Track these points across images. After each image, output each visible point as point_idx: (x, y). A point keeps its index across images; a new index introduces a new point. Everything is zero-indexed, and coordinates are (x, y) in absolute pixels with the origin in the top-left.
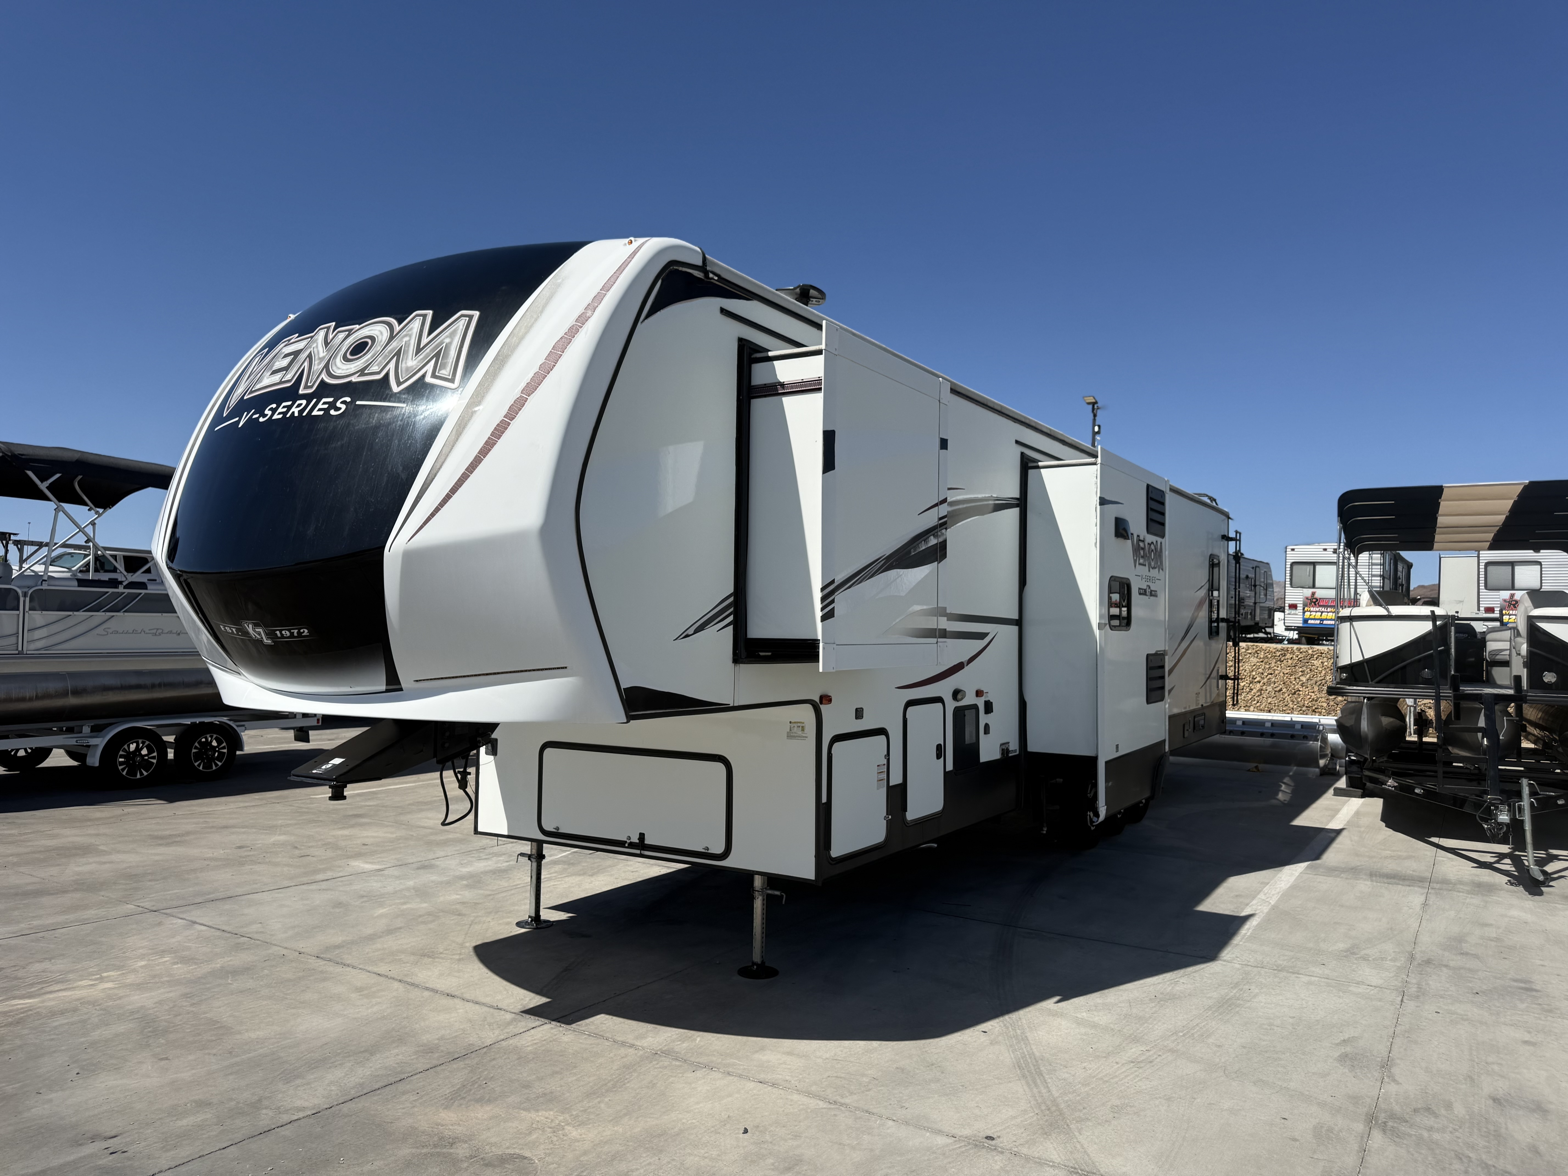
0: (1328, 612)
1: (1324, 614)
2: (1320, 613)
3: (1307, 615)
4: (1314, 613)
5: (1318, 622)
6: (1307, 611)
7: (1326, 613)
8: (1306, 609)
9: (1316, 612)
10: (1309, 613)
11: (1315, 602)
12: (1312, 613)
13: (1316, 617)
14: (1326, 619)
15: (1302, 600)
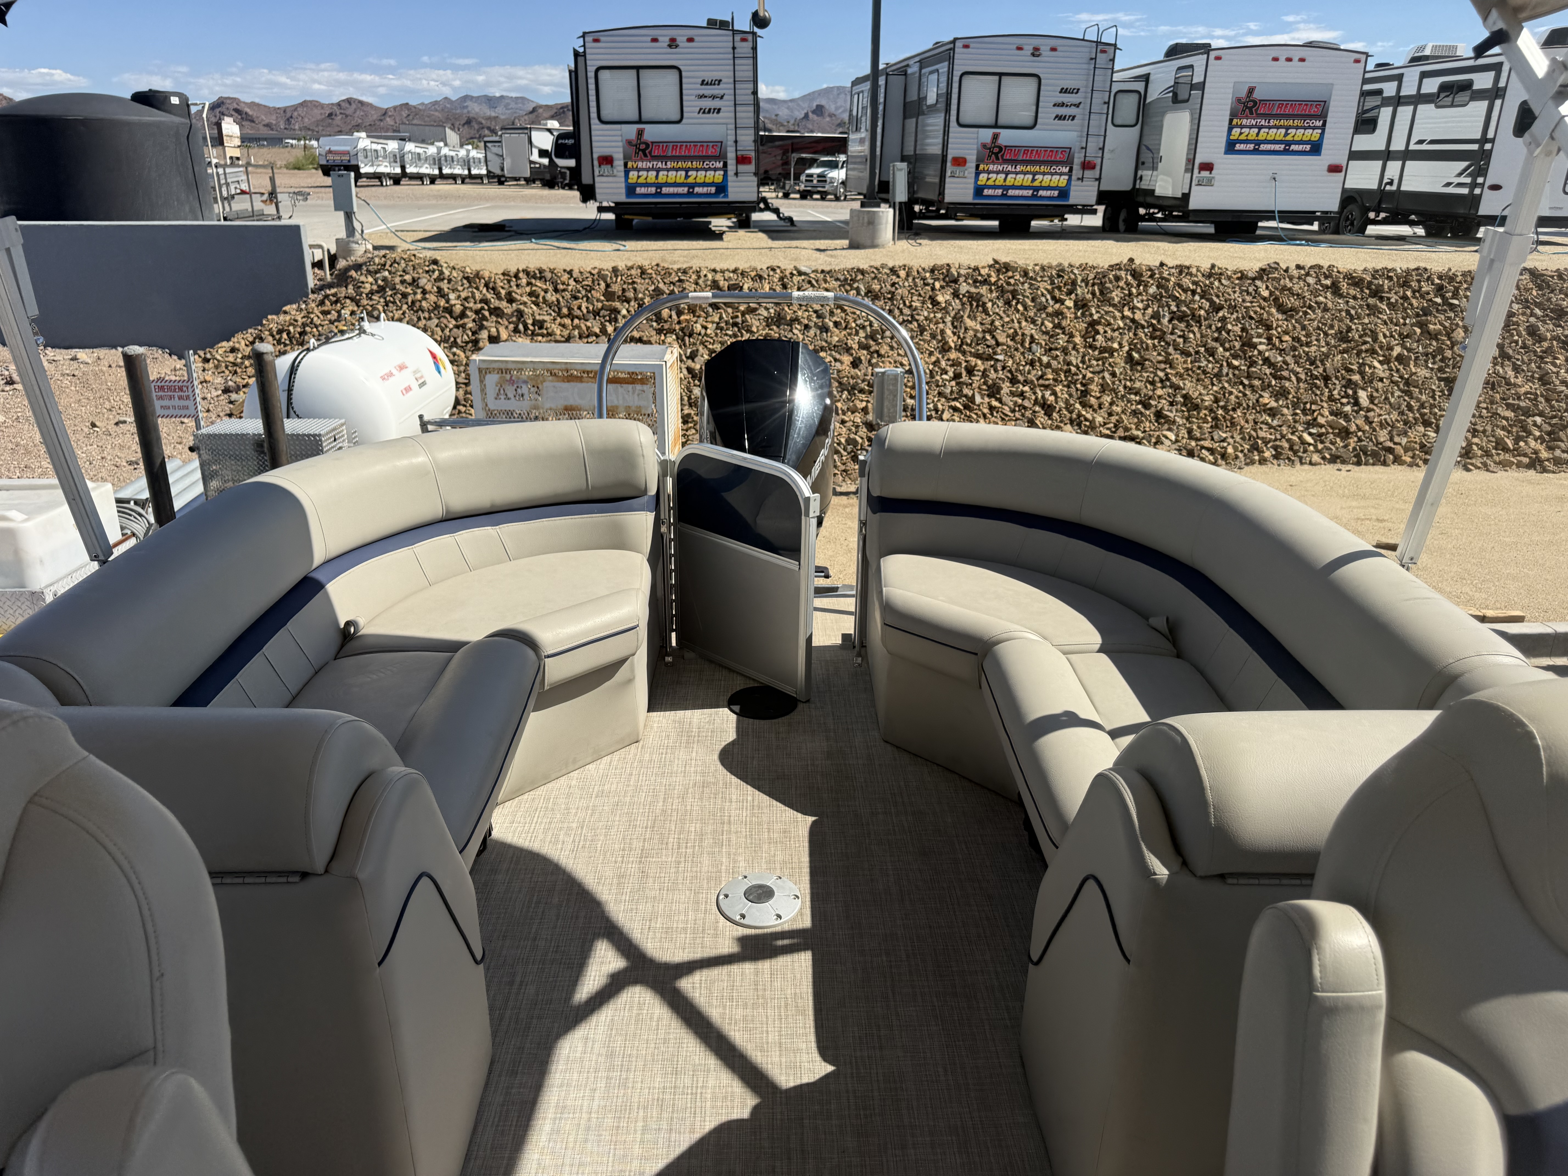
0: (668, 170)
1: (661, 173)
2: (654, 173)
3: (633, 175)
4: (644, 174)
5: (653, 190)
6: (633, 169)
7: (665, 173)
8: (630, 164)
9: (648, 170)
10: (636, 173)
11: (644, 151)
12: (641, 173)
13: (649, 181)
14: (667, 185)
15: (620, 144)
